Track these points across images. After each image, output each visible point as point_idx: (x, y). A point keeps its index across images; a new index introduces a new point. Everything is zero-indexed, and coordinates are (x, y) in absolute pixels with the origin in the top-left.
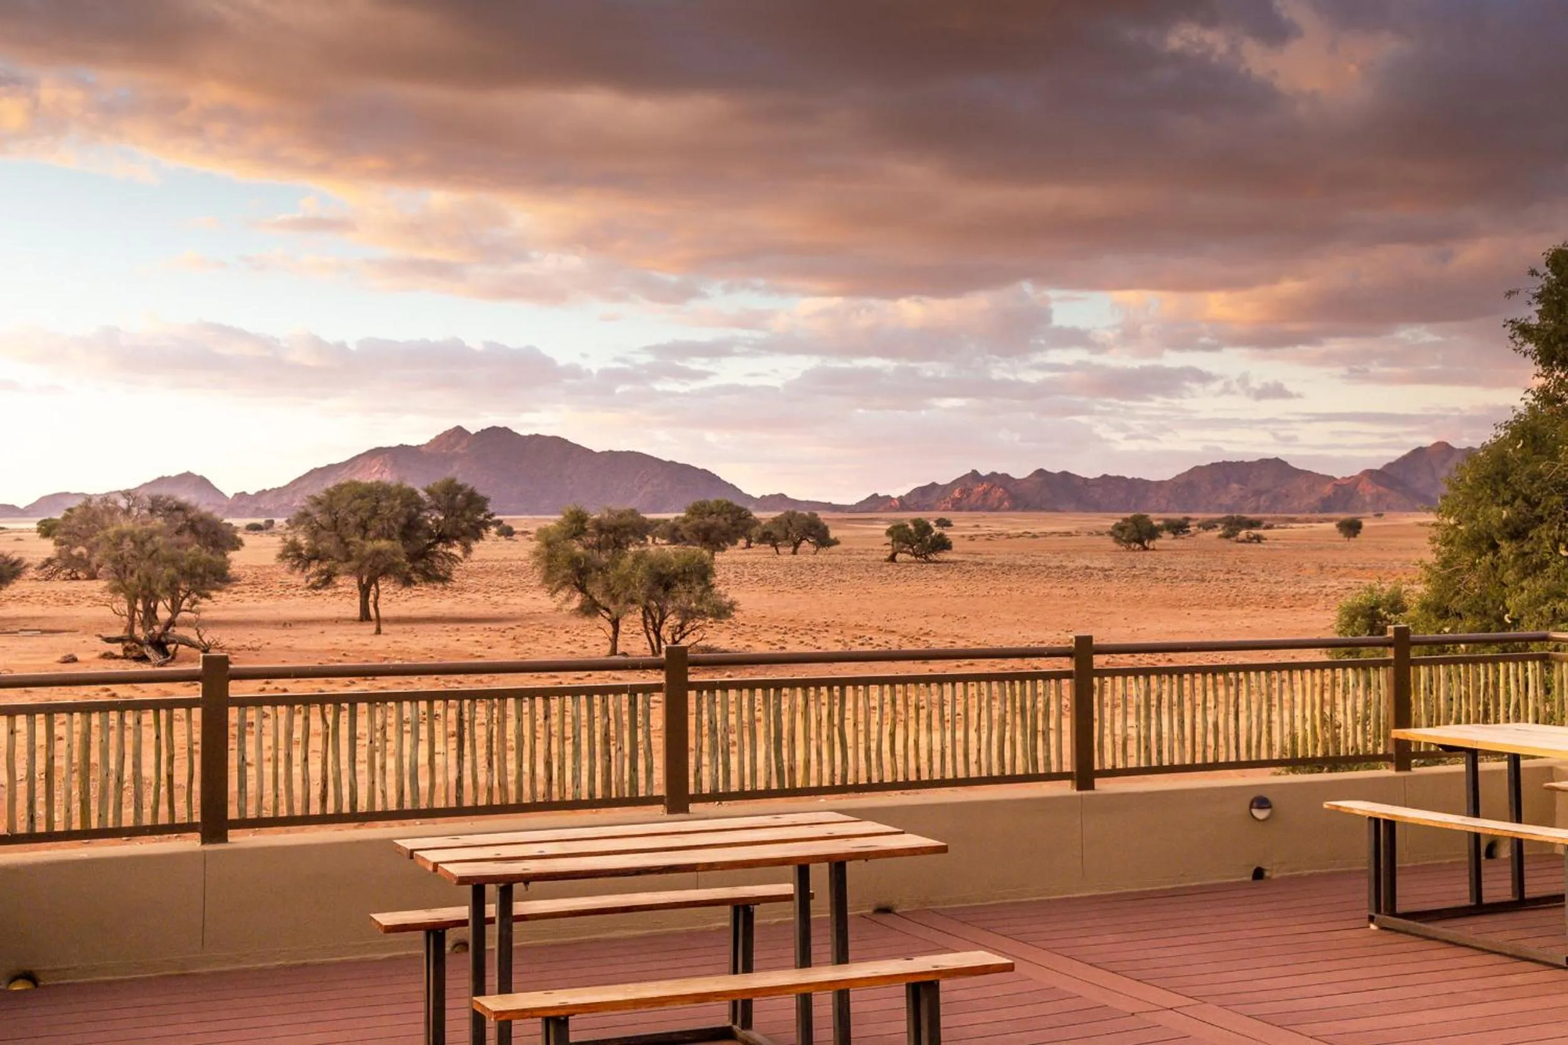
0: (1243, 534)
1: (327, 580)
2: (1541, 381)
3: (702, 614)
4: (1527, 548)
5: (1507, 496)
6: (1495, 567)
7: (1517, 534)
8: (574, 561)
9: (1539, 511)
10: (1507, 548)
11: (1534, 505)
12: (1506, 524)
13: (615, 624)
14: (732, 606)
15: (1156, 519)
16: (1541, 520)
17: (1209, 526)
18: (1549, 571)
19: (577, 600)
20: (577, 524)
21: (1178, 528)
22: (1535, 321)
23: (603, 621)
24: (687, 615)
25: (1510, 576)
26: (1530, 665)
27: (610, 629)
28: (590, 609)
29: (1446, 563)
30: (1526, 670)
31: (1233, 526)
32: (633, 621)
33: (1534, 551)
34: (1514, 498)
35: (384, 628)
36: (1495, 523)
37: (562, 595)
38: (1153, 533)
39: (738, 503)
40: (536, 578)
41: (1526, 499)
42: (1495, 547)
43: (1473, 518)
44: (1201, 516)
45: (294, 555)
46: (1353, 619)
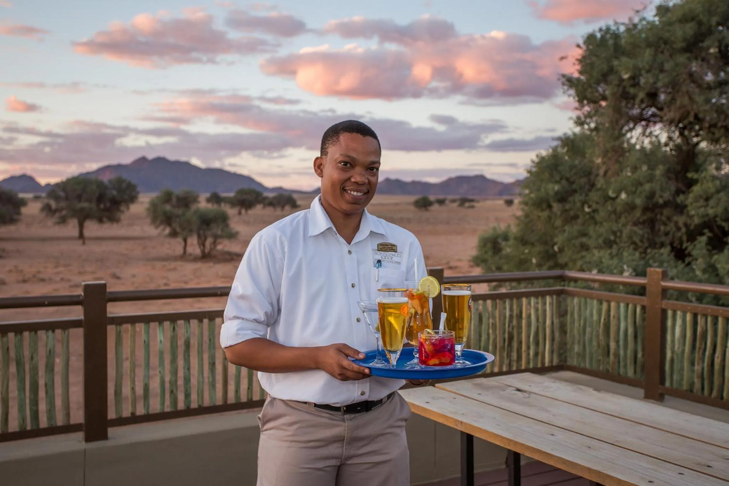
0: (467, 204)
1: (63, 221)
2: (578, 113)
3: (222, 237)
4: (567, 206)
5: (558, 178)
6: (550, 218)
7: (562, 198)
8: (165, 213)
9: (574, 186)
10: (556, 207)
11: (572, 183)
12: (557, 193)
13: (185, 241)
14: (237, 233)
15: (432, 198)
16: (575, 191)
17: (454, 201)
18: (580, 221)
19: (168, 231)
20: (168, 197)
21: (441, 202)
22: (576, 75)
23: (180, 240)
24: (216, 237)
25: (558, 223)
26: (548, 299)
27: (183, 244)
28: (174, 234)
29: (527, 216)
30: (545, 304)
31: (463, 201)
32: (193, 240)
33: (571, 209)
34: (561, 179)
35: (87, 242)
36: (551, 193)
37: (162, 227)
38: (430, 204)
39: (258, 189)
40: (149, 220)
41: (567, 180)
42: (550, 207)
43: (539, 190)
44: (450, 197)
45: (47, 209)
46: (485, 245)
